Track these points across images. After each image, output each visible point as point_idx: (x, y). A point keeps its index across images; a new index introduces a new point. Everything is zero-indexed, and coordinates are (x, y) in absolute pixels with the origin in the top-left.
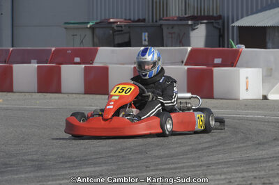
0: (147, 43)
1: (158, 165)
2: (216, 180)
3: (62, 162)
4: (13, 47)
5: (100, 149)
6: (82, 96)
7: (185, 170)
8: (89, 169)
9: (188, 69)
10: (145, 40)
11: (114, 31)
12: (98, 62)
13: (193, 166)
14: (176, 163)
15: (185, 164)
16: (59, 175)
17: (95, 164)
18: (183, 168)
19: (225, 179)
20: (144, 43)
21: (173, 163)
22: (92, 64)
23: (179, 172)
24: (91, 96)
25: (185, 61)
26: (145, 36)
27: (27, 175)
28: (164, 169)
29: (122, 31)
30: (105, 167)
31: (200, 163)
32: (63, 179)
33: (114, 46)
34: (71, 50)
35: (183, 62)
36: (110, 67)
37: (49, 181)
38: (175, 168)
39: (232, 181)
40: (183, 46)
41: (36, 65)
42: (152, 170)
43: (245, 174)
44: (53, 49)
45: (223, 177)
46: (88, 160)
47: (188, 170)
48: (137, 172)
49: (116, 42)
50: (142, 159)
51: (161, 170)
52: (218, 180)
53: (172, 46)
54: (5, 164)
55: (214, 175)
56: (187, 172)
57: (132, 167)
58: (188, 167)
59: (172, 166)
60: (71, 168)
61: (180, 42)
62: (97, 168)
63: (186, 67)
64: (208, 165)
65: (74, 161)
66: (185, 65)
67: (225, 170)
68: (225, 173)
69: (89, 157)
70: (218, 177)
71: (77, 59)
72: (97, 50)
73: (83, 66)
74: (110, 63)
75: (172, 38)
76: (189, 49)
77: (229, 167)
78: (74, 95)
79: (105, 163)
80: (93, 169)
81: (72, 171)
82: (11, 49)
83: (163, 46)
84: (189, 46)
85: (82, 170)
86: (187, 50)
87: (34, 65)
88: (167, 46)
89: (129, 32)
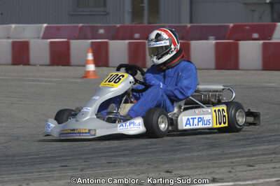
3: (236, 140)
4: (191, 23)
6: (260, 72)
8: (262, 147)
12: (276, 38)
16: (232, 153)
17: (269, 142)
22: (270, 40)
24: (269, 72)
27: (199, 153)
32: (235, 157)
34: (250, 25)
37: (221, 159)
41: (214, 42)
44: (231, 25)
46: (262, 137)
54: (179, 142)
60: (244, 146)
62: (271, 147)
65: (249, 139)
71: (256, 35)
73: (261, 42)
78: (252, 72)
80: (267, 147)
81: (245, 149)
82: (189, 25)
85: (256, 148)
87: (212, 42)
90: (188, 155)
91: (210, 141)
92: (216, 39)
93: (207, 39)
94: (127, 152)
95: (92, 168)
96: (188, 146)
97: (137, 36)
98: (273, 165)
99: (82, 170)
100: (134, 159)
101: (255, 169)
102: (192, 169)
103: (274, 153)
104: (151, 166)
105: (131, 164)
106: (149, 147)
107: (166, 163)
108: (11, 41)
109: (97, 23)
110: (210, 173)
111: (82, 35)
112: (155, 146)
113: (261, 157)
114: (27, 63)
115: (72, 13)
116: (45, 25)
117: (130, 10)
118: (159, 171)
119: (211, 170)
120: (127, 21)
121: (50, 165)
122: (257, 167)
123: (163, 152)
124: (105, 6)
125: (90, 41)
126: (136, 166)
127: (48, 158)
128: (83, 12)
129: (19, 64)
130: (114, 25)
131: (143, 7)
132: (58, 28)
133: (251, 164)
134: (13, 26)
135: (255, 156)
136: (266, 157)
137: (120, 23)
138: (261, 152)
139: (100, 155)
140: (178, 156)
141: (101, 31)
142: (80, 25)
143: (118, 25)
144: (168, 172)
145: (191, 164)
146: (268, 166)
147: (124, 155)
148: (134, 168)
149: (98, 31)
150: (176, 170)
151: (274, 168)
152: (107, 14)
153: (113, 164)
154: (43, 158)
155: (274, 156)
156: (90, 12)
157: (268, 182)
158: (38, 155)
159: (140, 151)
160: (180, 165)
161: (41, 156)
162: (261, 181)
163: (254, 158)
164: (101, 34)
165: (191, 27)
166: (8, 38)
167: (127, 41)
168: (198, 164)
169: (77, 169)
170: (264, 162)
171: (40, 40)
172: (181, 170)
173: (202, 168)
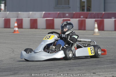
90: (102, 66)
91: (112, 60)
92: (115, 18)
93: (111, 18)
94: (77, 65)
95: (62, 71)
96: (102, 63)
97: (82, 17)
99: (58, 72)
100: (80, 68)
102: (104, 72)
104: (87, 71)
105: (79, 70)
106: (86, 63)
107: (93, 70)
108: (30, 19)
109: (65, 11)
110: (112, 74)
111: (59, 16)
112: (88, 63)
114: (36, 28)
115: (55, 7)
116: (44, 12)
117: (79, 6)
118: (90, 73)
119: (112, 73)
120: (78, 11)
121: (45, 70)
123: (92, 65)
124: (69, 4)
125: (62, 19)
126: (81, 71)
127: (44, 67)
128: (60, 7)
129: (33, 28)
130: (72, 12)
131: (84, 5)
132: (49, 14)
134: (31, 12)
137: (75, 12)
139: (66, 66)
140: (98, 67)
141: (67, 15)
142: (59, 12)
143: (74, 12)
144: (94, 73)
145: (104, 70)
147: (76, 66)
148: (80, 72)
149: (66, 15)
150: (97, 72)
152: (70, 8)
153: (71, 70)
154: (42, 67)
156: (63, 7)
158: (40, 66)
159: (83, 65)
160: (99, 70)
161: (42, 66)
164: (67, 16)
165: (104, 13)
166: (29, 17)
167: (78, 19)
168: (106, 70)
169: (56, 72)
171: (42, 19)
172: (99, 72)
173: (108, 72)
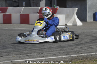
0: (25, 6)
1: (29, 48)
2: (49, 54)
5: (9, 43)
6: (2, 24)
7: (39, 50)
8: (5, 50)
9: (39, 15)
10: (24, 5)
11: (13, 2)
12: (8, 12)
13: (42, 49)
14: (35, 48)
15: (39, 48)
17: (7, 48)
18: (38, 49)
19: (53, 53)
20: (24, 6)
21: (34, 48)
22: (5, 13)
23: (37, 51)
24: (5, 24)
25: (38, 12)
26: (24, 3)
28: (32, 50)
29: (16, 1)
30: (10, 49)
31: (44, 48)
33: (13, 7)
35: (37, 12)
36: (12, 14)
38: (35, 50)
39: (55, 54)
40: (37, 7)
42: (27, 50)
43: (60, 51)
45: (52, 53)
47: (40, 50)
48: (22, 51)
49: (14, 6)
50: (24, 46)
51: (30, 50)
52: (51, 53)
53: (34, 7)
55: (49, 52)
56: (39, 51)
57: (20, 49)
58: (40, 49)
59: (34, 49)
61: (37, 5)
62: (8, 50)
63: (39, 14)
64: (47, 49)
66: (38, 13)
67: (53, 50)
68: (53, 51)
69: (5, 46)
70: (50, 52)
71: (0, 12)
72: (7, 8)
73: (3, 14)
74: (12, 13)
75: (33, 4)
76: (40, 8)
77: (54, 49)
79: (11, 48)
83: (30, 7)
84: (40, 7)
85: (3, 50)
86: (39, 8)
88: (32, 7)
89: (19, 2)
98: (9, 56)
101: (3, 58)
103: (9, 52)
113: (5, 53)
122: (4, 57)
133: (2, 56)
135: (3, 53)
136: (7, 53)
138: (5, 52)
146: (8, 56)
151: (10, 57)
155: (9, 53)
157: (8, 62)
162: (6, 62)
163: (3, 54)
170: (6, 55)
